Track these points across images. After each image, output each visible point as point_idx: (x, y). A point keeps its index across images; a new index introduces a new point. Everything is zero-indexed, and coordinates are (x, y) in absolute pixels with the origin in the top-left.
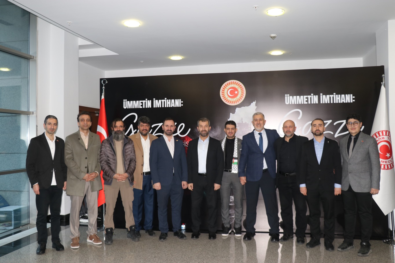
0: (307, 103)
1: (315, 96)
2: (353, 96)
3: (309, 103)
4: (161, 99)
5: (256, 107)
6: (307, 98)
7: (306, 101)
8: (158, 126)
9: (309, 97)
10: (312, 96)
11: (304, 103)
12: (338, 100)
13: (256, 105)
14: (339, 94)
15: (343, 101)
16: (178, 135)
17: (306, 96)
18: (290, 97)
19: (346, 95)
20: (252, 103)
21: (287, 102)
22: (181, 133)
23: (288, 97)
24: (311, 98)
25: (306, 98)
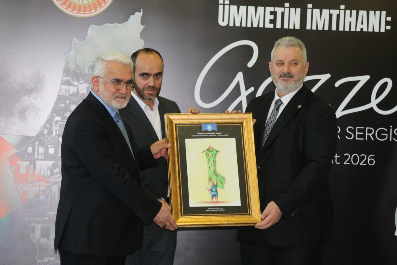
0: (271, 26)
1: (292, 10)
2: (387, 15)
3: (278, 26)
5: (143, 27)
6: (274, 13)
7: (271, 21)
9: (279, 10)
10: (287, 10)
11: (266, 27)
12: (350, 23)
13: (143, 21)
14: (354, 9)
15: (362, 26)
17: (272, 9)
18: (231, 6)
19: (372, 13)
20: (131, 16)
21: (223, 21)
23: (227, 7)
24: (283, 14)
25: (271, 13)
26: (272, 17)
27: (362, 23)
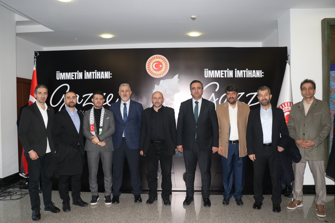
0: (223, 77)
1: (230, 71)
2: (262, 72)
3: (226, 77)
4: (92, 71)
5: (179, 80)
6: (224, 72)
8: (89, 96)
9: (225, 71)
10: (228, 71)
11: (221, 77)
12: (250, 75)
13: (179, 77)
14: (251, 70)
15: (254, 76)
16: (107, 104)
17: (223, 71)
18: (209, 71)
19: (257, 71)
20: (175, 76)
21: (206, 76)
22: (109, 103)
23: (207, 71)
24: (227, 72)
25: (223, 72)
26: (223, 74)
27: (254, 75)
